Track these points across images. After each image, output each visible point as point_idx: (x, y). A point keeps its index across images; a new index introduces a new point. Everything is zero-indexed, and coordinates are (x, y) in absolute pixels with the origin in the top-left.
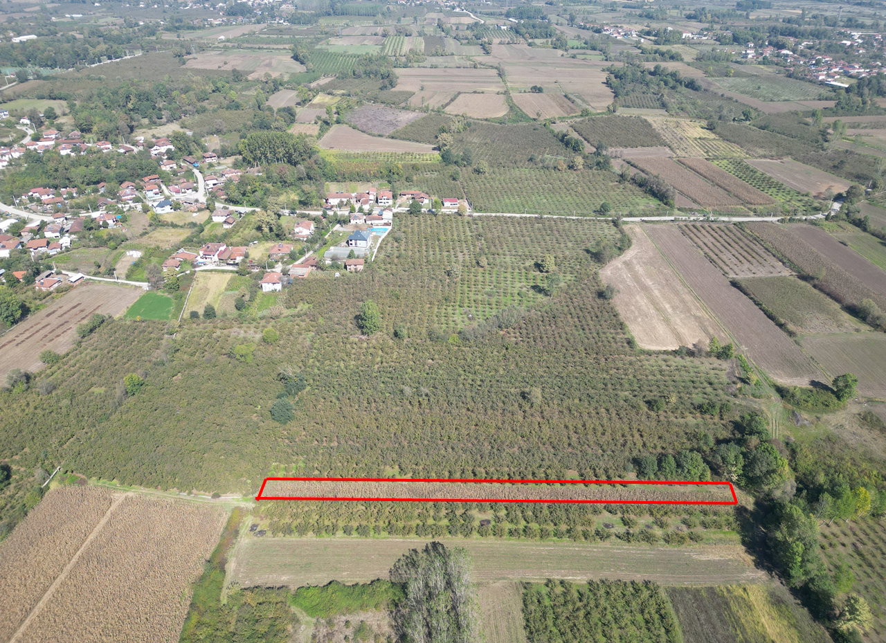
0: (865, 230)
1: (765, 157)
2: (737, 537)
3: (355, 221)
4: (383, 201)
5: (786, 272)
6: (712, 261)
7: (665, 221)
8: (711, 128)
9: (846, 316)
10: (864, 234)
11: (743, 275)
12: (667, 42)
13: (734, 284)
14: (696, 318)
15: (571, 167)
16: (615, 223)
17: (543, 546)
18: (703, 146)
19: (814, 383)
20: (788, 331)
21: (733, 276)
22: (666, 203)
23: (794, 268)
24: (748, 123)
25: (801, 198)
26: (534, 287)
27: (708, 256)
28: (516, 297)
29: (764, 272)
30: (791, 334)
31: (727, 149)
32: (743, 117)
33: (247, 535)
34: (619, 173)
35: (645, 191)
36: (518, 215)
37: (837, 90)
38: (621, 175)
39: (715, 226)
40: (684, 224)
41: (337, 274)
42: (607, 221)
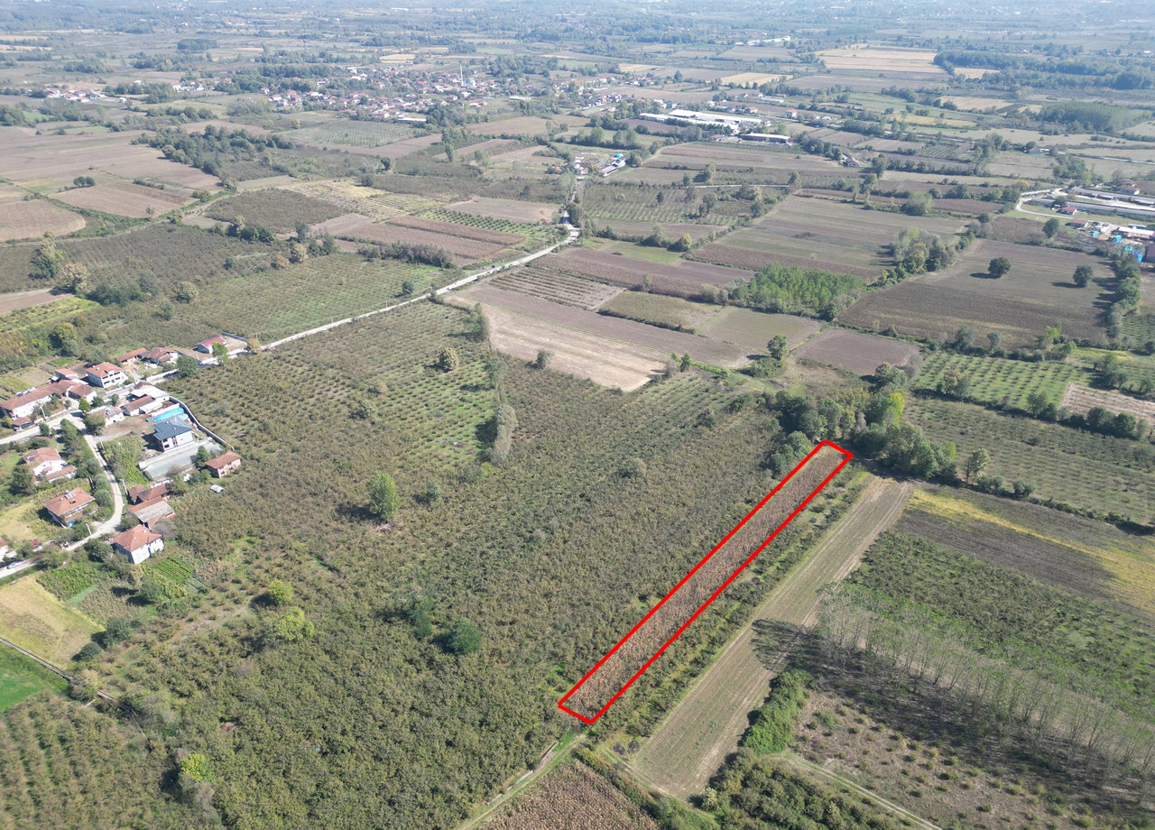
0: (614, 238)
1: (456, 200)
2: (867, 474)
3: (112, 419)
4: (109, 379)
5: (619, 291)
6: (561, 303)
7: (470, 283)
8: (367, 183)
9: (697, 305)
10: (617, 242)
11: (598, 305)
12: (163, 98)
13: (604, 313)
14: (622, 350)
15: (294, 260)
16: (433, 300)
17: (808, 564)
18: (387, 204)
19: (751, 357)
20: (687, 331)
21: (592, 308)
22: (448, 266)
23: (619, 284)
24: (390, 171)
25: (538, 228)
26: (464, 388)
27: (551, 300)
28: (466, 405)
29: (605, 296)
30: (691, 332)
31: (412, 202)
32: (383, 167)
33: (626, 760)
34: (354, 251)
35: (410, 260)
36: (324, 328)
37: (421, 125)
38: (360, 253)
39: (515, 272)
40: (489, 279)
41: (214, 487)
42: (422, 301)
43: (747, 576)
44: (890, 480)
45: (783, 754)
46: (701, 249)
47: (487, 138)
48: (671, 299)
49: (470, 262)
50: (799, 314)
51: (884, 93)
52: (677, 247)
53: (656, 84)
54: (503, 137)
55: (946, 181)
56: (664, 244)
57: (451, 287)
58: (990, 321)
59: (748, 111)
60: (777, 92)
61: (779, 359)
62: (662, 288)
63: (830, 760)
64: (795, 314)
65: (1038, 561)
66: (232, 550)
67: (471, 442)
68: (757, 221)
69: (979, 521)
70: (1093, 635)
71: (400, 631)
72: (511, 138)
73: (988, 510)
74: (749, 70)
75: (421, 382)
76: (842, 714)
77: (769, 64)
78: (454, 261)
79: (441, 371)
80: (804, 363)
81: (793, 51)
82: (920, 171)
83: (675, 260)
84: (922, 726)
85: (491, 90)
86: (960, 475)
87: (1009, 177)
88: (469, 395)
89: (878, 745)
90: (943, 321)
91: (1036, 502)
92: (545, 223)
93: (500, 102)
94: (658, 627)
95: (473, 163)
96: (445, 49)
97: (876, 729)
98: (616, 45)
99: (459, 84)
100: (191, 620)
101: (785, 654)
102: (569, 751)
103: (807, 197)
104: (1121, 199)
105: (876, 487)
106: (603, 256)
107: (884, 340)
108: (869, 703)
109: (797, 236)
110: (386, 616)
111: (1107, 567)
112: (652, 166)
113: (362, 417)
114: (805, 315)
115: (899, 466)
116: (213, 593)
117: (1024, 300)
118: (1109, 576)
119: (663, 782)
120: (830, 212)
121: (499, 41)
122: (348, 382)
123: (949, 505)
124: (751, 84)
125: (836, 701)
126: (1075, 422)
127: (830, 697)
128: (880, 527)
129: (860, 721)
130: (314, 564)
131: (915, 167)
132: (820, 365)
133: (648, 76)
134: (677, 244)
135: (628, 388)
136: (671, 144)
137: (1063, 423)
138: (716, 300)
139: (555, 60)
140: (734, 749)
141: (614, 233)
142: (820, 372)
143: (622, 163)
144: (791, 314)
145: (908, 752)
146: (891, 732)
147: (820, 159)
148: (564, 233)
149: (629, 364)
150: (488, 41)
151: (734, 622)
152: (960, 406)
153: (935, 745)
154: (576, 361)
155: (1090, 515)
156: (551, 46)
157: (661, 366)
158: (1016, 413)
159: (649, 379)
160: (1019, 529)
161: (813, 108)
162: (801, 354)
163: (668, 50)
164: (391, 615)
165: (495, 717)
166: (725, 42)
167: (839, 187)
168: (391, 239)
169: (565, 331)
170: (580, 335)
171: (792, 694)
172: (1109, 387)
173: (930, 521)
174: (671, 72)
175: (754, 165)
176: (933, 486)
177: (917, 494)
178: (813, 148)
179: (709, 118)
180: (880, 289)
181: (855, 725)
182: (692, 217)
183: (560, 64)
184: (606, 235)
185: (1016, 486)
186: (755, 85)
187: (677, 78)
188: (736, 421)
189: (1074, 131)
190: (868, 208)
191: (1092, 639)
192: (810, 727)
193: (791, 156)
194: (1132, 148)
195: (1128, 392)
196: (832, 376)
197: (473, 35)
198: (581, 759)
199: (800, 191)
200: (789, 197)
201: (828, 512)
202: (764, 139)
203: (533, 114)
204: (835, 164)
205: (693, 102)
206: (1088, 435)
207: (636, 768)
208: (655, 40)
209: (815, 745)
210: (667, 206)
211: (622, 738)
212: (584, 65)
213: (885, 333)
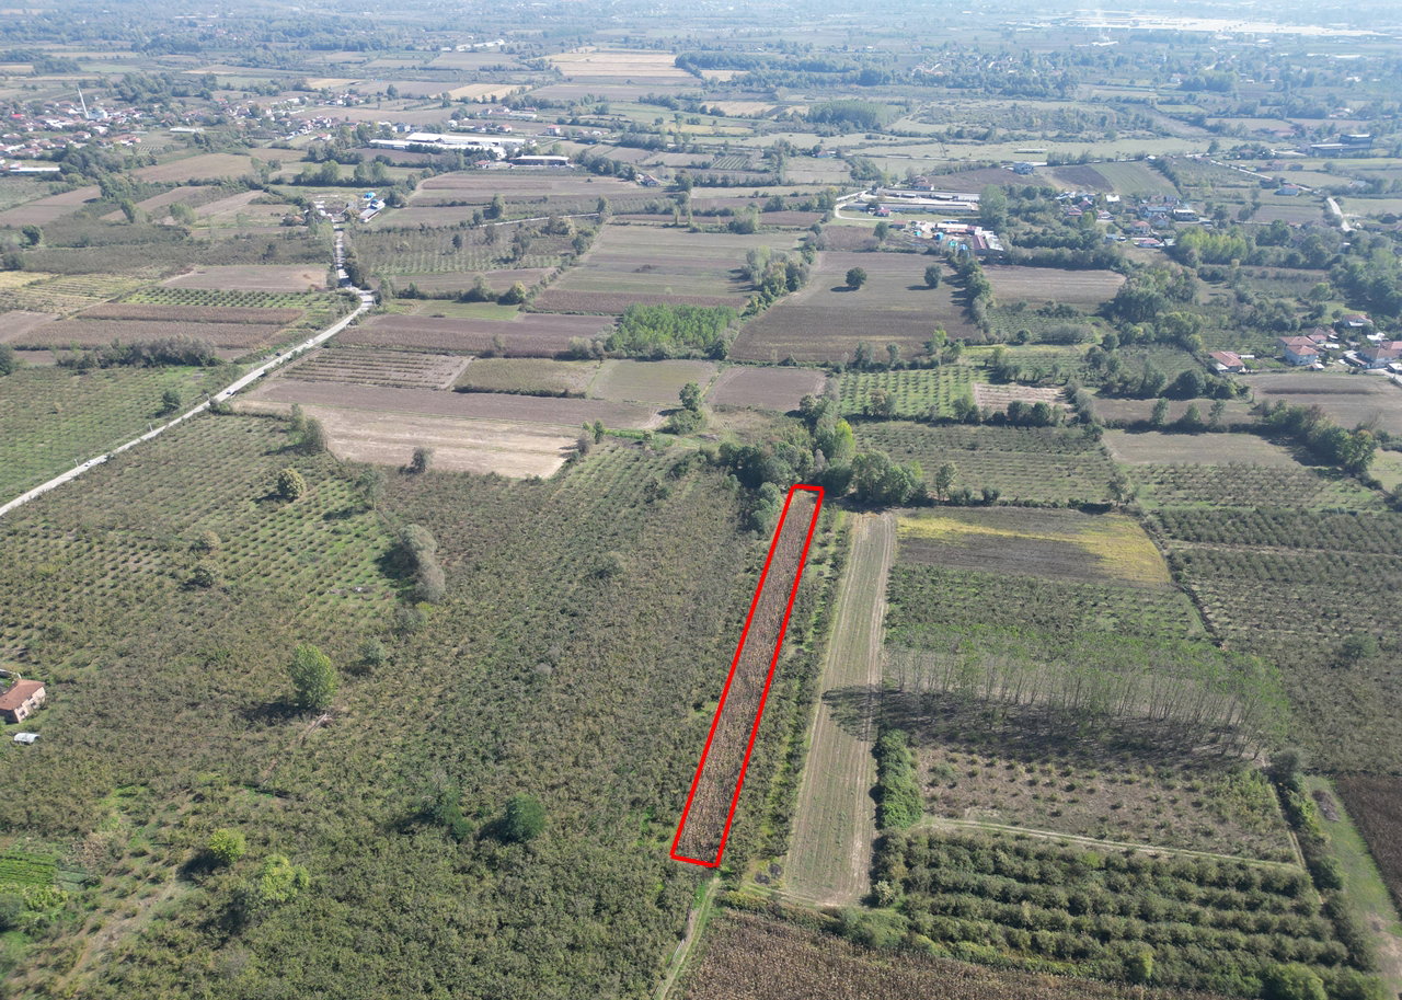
0: (423, 297)
1: (170, 274)
2: (846, 513)
5: (467, 361)
6: (399, 387)
7: (257, 381)
8: (12, 266)
9: (571, 364)
10: (429, 302)
11: (449, 382)
13: (462, 390)
14: (511, 431)
16: (216, 411)
17: (840, 619)
18: (64, 290)
19: (663, 413)
20: (576, 396)
21: (443, 386)
22: (211, 363)
23: (465, 352)
24: (41, 245)
25: (312, 297)
26: (328, 517)
27: (383, 385)
28: (345, 538)
29: (454, 370)
30: (582, 396)
31: (107, 284)
32: (27, 240)
33: (777, 887)
34: (51, 363)
35: (148, 363)
36: (66, 477)
37: (54, 177)
38: (60, 364)
39: (314, 356)
40: (281, 371)
41: (20, 737)
42: (199, 415)
43: (790, 651)
44: (869, 514)
45: (923, 821)
46: (538, 298)
47: (170, 186)
48: (535, 360)
49: (239, 354)
50: (687, 357)
51: (642, 101)
52: (509, 299)
53: (367, 102)
54: (193, 183)
55: (756, 193)
56: (492, 298)
57: (232, 389)
58: (872, 334)
59: (501, 130)
60: (523, 105)
61: (694, 410)
62: (519, 349)
63: (967, 811)
64: (683, 358)
65: (1036, 560)
66: (105, 814)
67: (379, 582)
68: (584, 258)
69: (968, 535)
70: (1113, 615)
71: (427, 838)
72: (205, 183)
73: (970, 522)
74: (475, 81)
75: (262, 522)
76: (954, 761)
77: (495, 73)
78: (218, 354)
79: (284, 502)
80: (722, 409)
81: (516, 57)
82: (725, 185)
83: (513, 315)
84: (1027, 747)
85: (137, 122)
86: (931, 493)
87: (814, 184)
88: (341, 524)
89: (1000, 779)
90: (832, 341)
91: (1005, 504)
92: (318, 289)
93: (158, 138)
94: (731, 732)
95: (169, 221)
96: (28, 68)
97: (991, 765)
98: (288, 55)
99: (82, 116)
100: (95, 929)
101: (870, 720)
102: (710, 902)
103: (624, 224)
104: (923, 197)
105: (862, 525)
106: (418, 321)
107: (786, 372)
108: (972, 741)
109: (637, 271)
110: (401, 826)
111: (1092, 550)
112: (420, 204)
113: (205, 585)
114: (695, 357)
115: (873, 499)
116: (108, 881)
117: (893, 308)
118: (1098, 558)
119: (826, 896)
120: (655, 239)
121: (110, 55)
122: (150, 544)
123: (935, 526)
124: (489, 98)
125: (942, 750)
126: (998, 420)
127: (935, 748)
128: (885, 565)
129: (973, 762)
130: (247, 795)
131: (719, 181)
132: (739, 408)
133: (351, 92)
134: (508, 295)
135: (546, 474)
136: (429, 176)
137: (988, 422)
138: (591, 354)
139: (213, 77)
140: (876, 834)
141: (421, 290)
142: (742, 416)
143: (381, 205)
144: (679, 358)
145: (1028, 777)
146: (1005, 763)
147: (613, 180)
148: (353, 299)
149: (529, 447)
150: (91, 55)
151: (804, 701)
152: (892, 424)
153: (1047, 761)
154: (460, 455)
155: (1055, 505)
156: (193, 59)
157: (573, 442)
158: (945, 421)
159: (563, 460)
160: (1005, 534)
161: (573, 123)
162: (714, 401)
163: (361, 59)
164: (407, 823)
165: (613, 896)
166: (428, 48)
167: (653, 210)
168: (106, 338)
169: (426, 421)
170: (448, 421)
171: (902, 758)
172: (1007, 381)
173: (926, 545)
174: (383, 87)
175: (548, 194)
176: (910, 511)
177: (898, 522)
178: (602, 168)
179: (461, 142)
180: (754, 317)
181: (970, 769)
182: (507, 261)
183: (221, 82)
184: (411, 294)
185: (985, 493)
186: (494, 98)
187: (391, 93)
188: (686, 486)
189: (844, 131)
190: (694, 230)
191: (1114, 620)
192: (933, 784)
193: (581, 180)
194: (905, 144)
195: (1024, 383)
196: (758, 419)
197: (62, 47)
198: (730, 905)
199: (611, 219)
200: (604, 226)
201: (830, 562)
202: (541, 162)
203: (219, 150)
204: (631, 184)
205: (430, 122)
206: (1014, 430)
207: (790, 893)
208: (333, 47)
209: (948, 801)
210: (466, 251)
211: (757, 866)
212: (256, 82)
213: (785, 363)
